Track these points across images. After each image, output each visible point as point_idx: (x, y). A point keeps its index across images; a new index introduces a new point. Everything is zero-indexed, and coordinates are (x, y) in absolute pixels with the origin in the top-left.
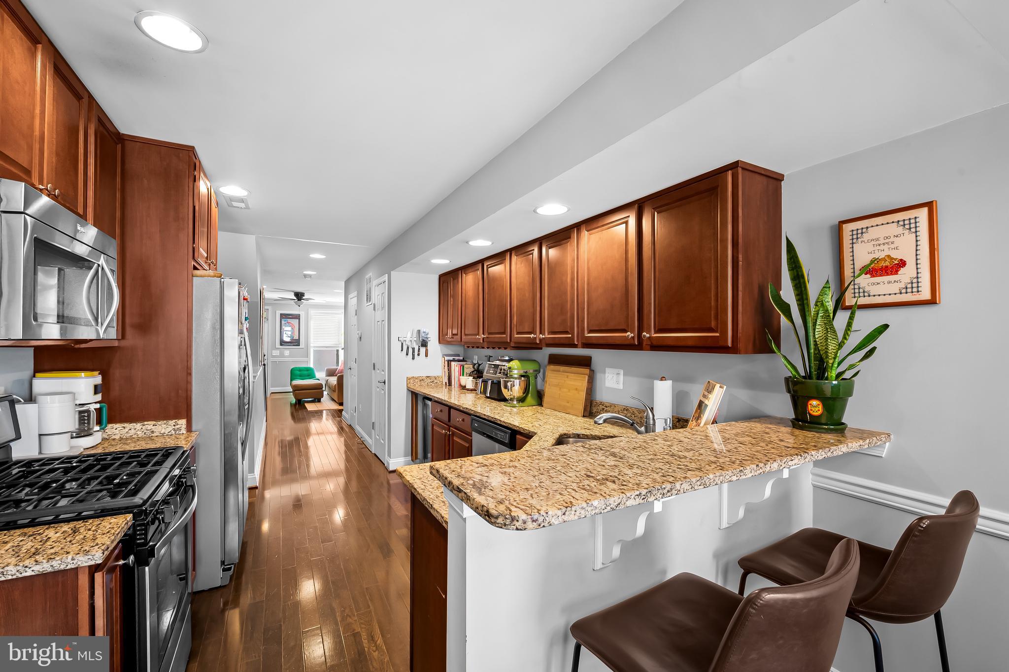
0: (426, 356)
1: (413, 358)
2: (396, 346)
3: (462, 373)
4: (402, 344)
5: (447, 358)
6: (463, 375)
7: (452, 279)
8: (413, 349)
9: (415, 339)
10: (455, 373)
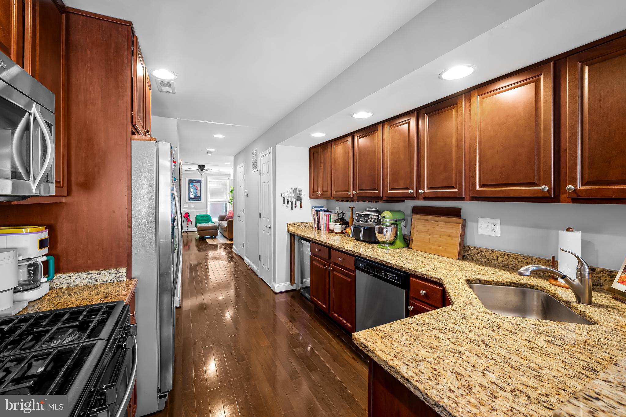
0: (301, 207)
1: (292, 209)
2: (279, 200)
3: (329, 219)
4: (284, 199)
5: (316, 209)
6: (331, 222)
7: (322, 150)
8: (292, 202)
9: (293, 195)
10: (323, 220)
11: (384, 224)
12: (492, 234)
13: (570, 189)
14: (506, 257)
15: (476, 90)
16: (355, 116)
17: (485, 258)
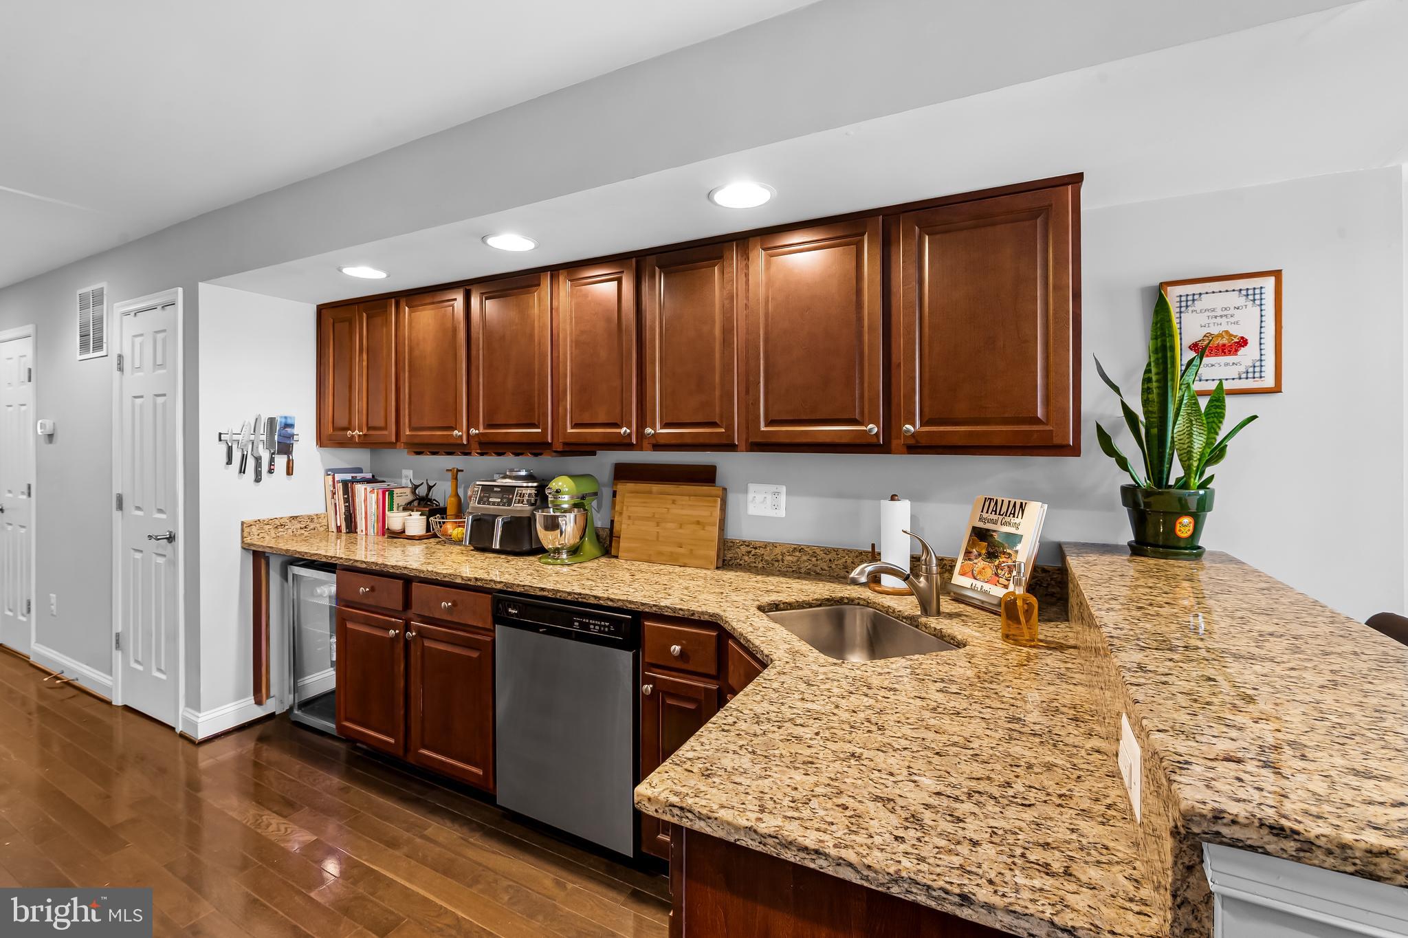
0: (289, 471)
1: (258, 479)
2: (211, 453)
3: (387, 503)
4: (230, 450)
5: (338, 477)
6: (391, 509)
7: (365, 316)
8: (258, 460)
9: (264, 437)
10: (366, 507)
11: (557, 507)
12: (771, 513)
13: (908, 431)
14: (797, 554)
15: (759, 238)
16: (491, 241)
17: (762, 561)
